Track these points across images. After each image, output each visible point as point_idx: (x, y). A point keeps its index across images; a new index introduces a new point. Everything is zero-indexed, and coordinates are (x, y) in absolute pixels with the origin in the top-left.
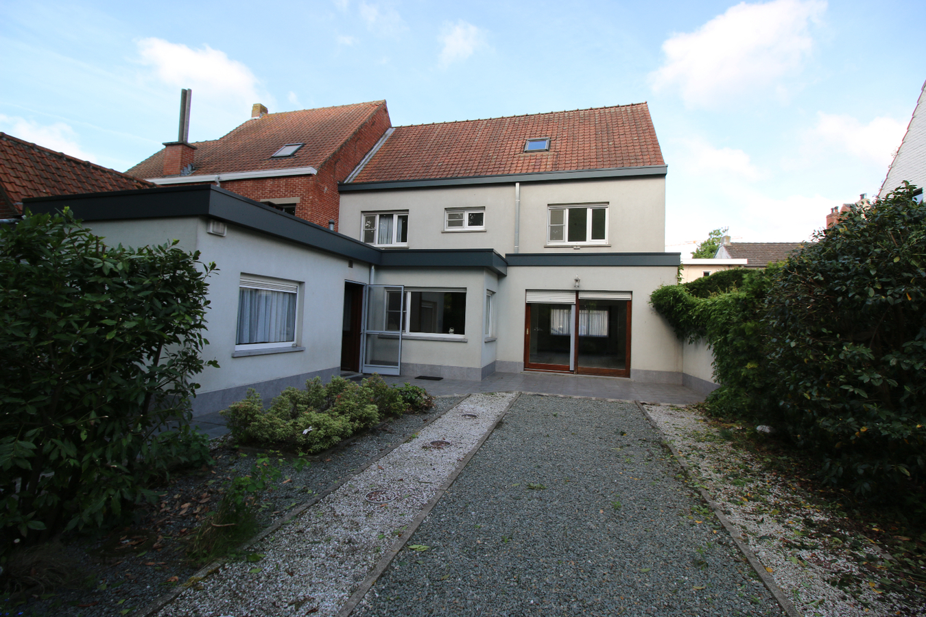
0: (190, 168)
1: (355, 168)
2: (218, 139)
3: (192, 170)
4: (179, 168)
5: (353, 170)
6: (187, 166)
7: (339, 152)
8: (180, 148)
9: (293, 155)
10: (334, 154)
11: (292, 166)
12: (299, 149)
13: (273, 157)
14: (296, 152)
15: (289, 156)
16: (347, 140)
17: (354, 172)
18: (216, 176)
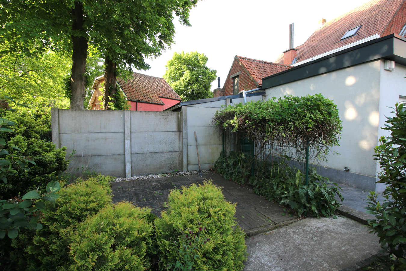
0: (295, 60)
1: (403, 28)
2: (303, 43)
3: (296, 60)
4: (291, 61)
5: (402, 30)
6: (294, 59)
7: (392, 20)
8: (291, 52)
9: (356, 34)
10: (390, 22)
11: (359, 39)
12: (359, 29)
13: (341, 40)
14: (357, 31)
15: (353, 35)
16: (397, 11)
17: (402, 31)
18: (311, 59)
